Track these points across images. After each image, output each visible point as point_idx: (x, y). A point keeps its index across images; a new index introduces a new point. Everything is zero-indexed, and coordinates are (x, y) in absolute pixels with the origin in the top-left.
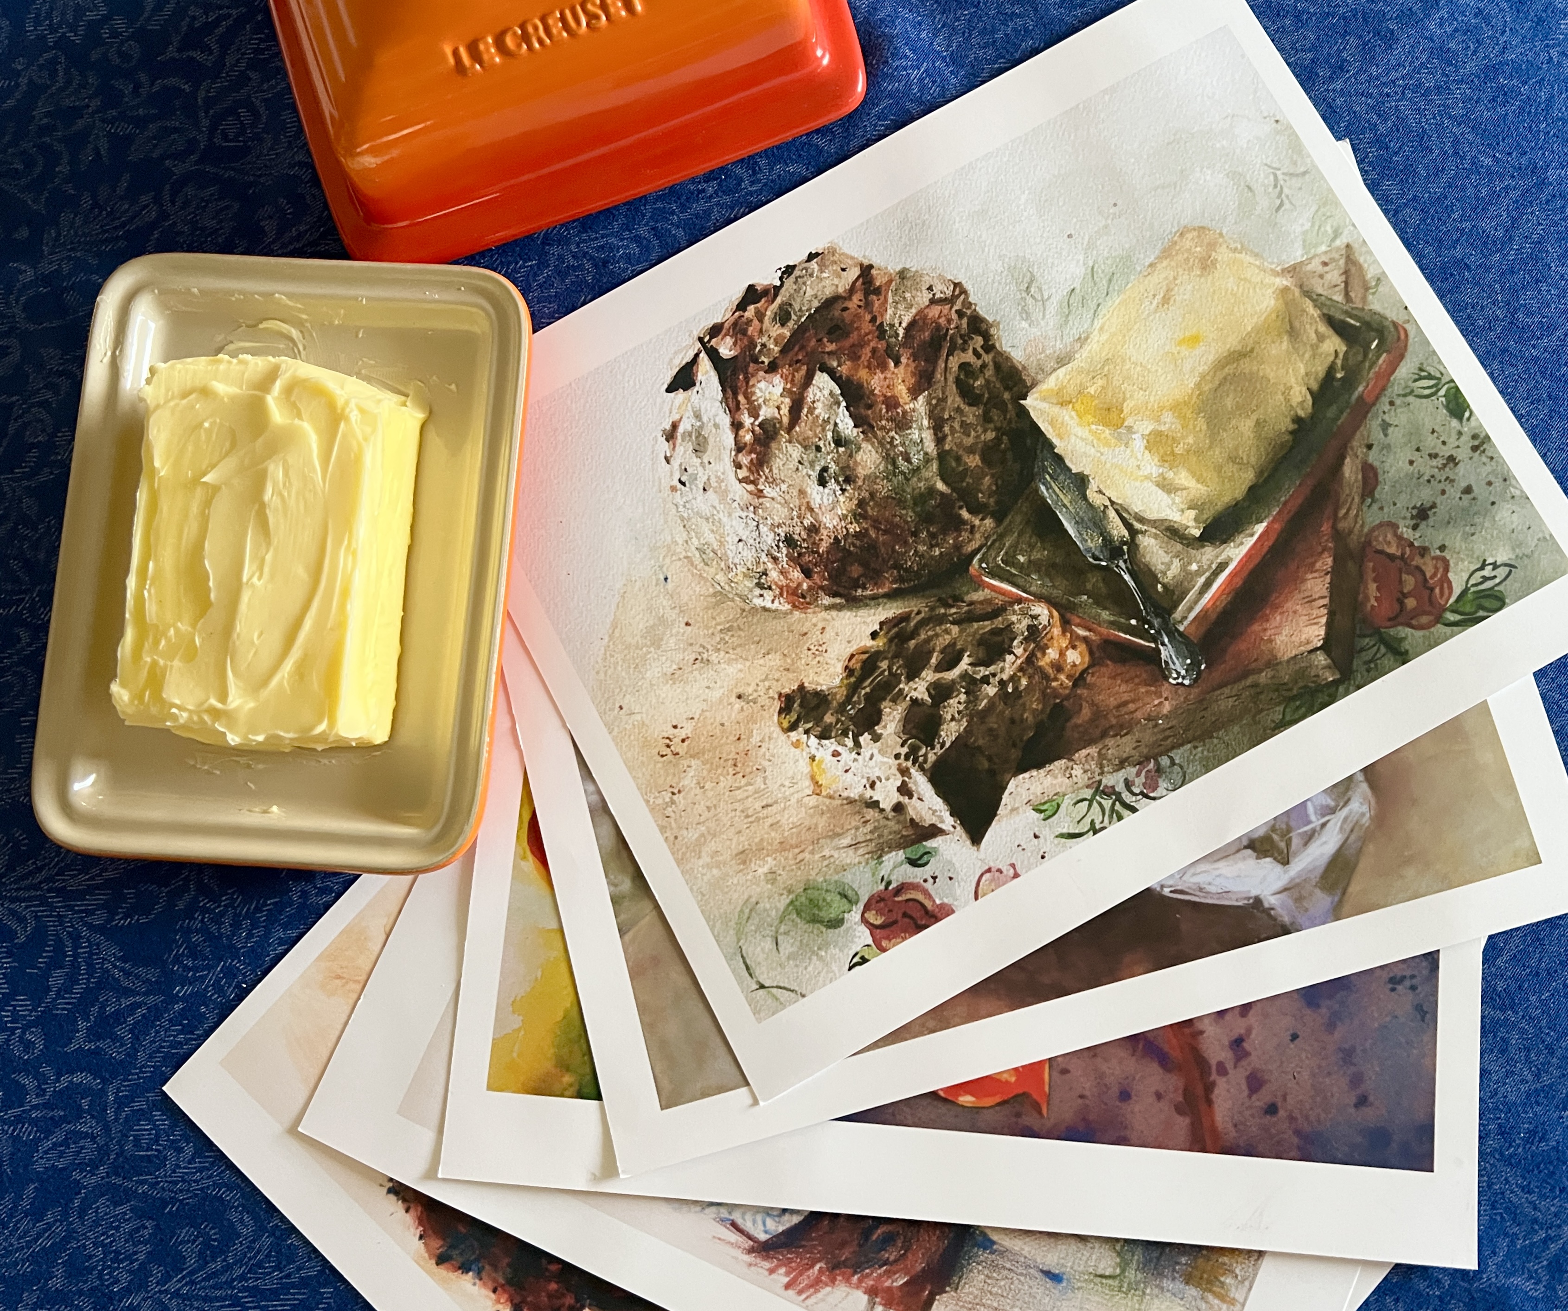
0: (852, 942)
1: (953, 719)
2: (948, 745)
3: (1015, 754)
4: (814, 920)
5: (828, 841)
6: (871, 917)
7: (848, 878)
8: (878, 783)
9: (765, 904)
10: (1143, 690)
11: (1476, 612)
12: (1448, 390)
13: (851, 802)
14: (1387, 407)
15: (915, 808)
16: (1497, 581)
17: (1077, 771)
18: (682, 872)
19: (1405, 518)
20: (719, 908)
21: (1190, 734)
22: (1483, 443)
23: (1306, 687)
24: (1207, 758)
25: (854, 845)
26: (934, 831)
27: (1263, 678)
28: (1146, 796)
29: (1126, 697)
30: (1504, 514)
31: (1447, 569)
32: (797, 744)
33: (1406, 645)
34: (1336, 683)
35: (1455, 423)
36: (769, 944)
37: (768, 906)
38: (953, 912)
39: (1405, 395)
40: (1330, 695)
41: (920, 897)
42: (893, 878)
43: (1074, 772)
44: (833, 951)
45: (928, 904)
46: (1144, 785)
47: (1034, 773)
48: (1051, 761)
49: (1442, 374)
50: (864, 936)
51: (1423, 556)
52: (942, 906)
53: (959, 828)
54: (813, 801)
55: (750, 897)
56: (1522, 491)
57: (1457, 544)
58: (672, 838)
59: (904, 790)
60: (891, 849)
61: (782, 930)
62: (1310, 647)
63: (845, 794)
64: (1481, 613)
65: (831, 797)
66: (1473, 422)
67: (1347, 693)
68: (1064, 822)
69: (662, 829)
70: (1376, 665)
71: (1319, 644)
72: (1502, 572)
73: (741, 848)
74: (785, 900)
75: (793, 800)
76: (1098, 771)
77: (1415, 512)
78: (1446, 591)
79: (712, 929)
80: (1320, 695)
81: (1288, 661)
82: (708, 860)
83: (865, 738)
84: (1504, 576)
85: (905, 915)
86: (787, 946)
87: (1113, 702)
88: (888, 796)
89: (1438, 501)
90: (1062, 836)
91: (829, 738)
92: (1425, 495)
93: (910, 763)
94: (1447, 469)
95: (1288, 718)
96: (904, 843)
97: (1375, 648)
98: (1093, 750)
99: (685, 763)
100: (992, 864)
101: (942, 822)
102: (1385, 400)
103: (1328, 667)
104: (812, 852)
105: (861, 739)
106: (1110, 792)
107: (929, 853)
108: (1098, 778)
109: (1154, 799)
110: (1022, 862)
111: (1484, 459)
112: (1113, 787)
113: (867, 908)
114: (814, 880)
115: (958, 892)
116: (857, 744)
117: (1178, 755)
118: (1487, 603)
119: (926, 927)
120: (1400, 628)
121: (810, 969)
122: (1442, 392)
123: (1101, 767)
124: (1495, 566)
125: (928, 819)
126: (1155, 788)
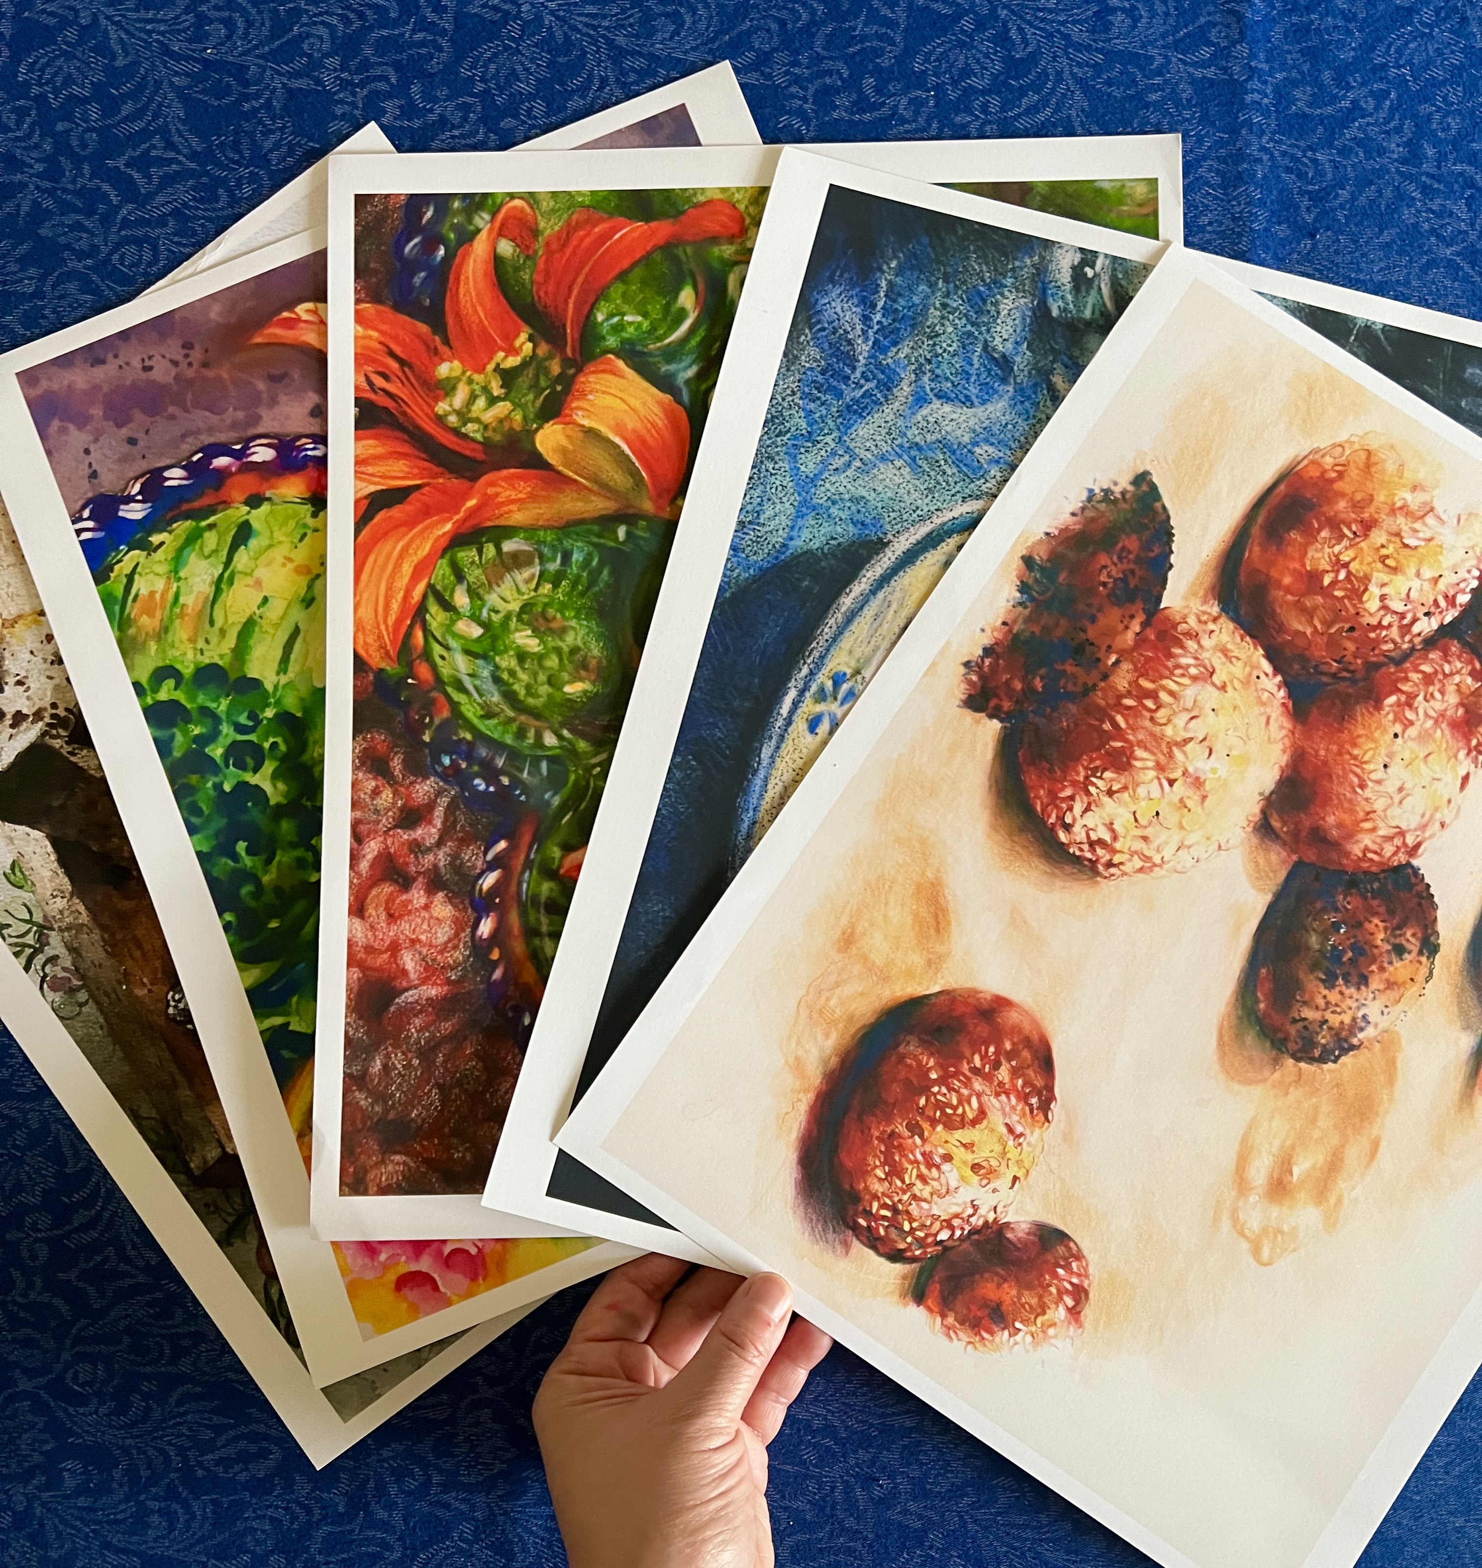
2: (73, 759)
3: (73, 834)
8: (22, 688)
21: (115, 1020)
23: (180, 1139)
24: (92, 1042)
28: (43, 980)
29: (147, 947)
33: (238, 1242)
34: (188, 1171)
46: (55, 977)
48: (68, 873)
59: (19, 718)
67: (179, 1185)
70: (213, 1213)
76: (64, 925)
88: (11, 700)
93: (47, 720)
98: (84, 917)
103: (205, 1161)
106: (42, 941)
108: (55, 926)
109: (41, 988)
112: (48, 944)
117: (90, 1009)
123: (68, 929)
126: (53, 988)
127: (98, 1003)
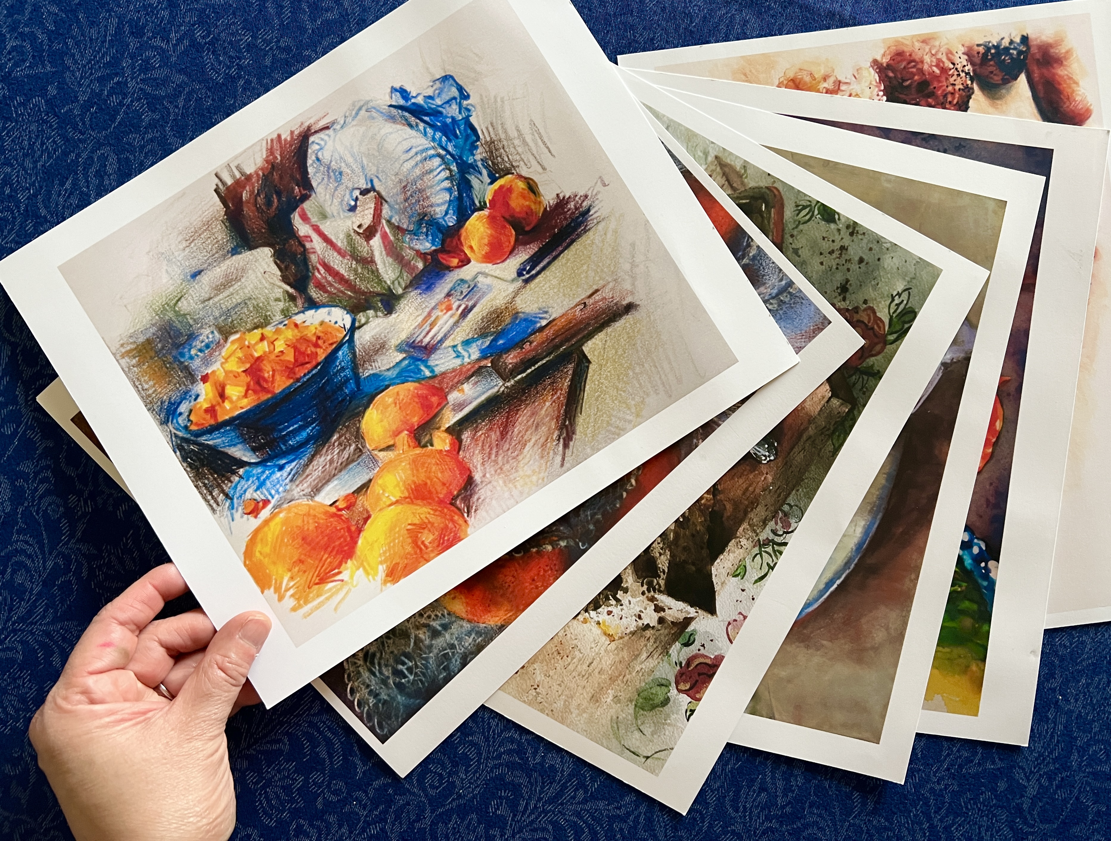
0: (680, 706)
1: (660, 554)
2: (666, 571)
3: (705, 552)
4: (653, 707)
5: (635, 662)
6: (682, 687)
7: (657, 674)
8: (642, 614)
9: (623, 715)
10: (751, 476)
11: (903, 326)
12: (819, 209)
13: (633, 633)
14: (791, 240)
15: (670, 615)
16: (905, 302)
17: (744, 542)
18: (567, 726)
19: (836, 297)
20: (599, 733)
21: (790, 485)
22: (854, 228)
23: (836, 422)
24: (808, 492)
25: (650, 655)
26: (688, 621)
27: (811, 431)
28: (788, 533)
29: (745, 486)
30: (889, 262)
31: (874, 312)
32: (585, 621)
33: (876, 368)
34: (851, 411)
35: (833, 226)
36: (637, 734)
37: (624, 715)
38: (723, 657)
39: (797, 227)
40: (851, 420)
41: (702, 660)
42: (681, 659)
43: (742, 543)
44: (673, 717)
45: (708, 661)
46: (783, 527)
47: (722, 557)
48: (726, 545)
49: (810, 201)
50: (685, 699)
51: (857, 313)
52: (716, 657)
53: (699, 611)
54: (613, 645)
55: (612, 717)
56: (891, 242)
57: (873, 295)
58: (550, 713)
59: (658, 609)
60: (671, 645)
61: (639, 723)
62: (826, 399)
63: (628, 631)
64: (906, 326)
65: (621, 638)
66: (843, 220)
67: (860, 413)
68: (753, 574)
69: (542, 711)
70: (867, 388)
71: (830, 395)
72: (905, 296)
73: (590, 695)
74: (632, 707)
75: (602, 652)
76: (754, 535)
77: (839, 291)
78: (881, 325)
79: (602, 745)
80: (846, 422)
81: (819, 414)
82: (577, 711)
83: (620, 594)
84: (907, 297)
85: (699, 674)
86: (648, 730)
87: (739, 493)
88: (651, 618)
89: (849, 277)
90: (756, 582)
91: (600, 606)
92: (839, 278)
93: (652, 593)
94: (843, 256)
95: (837, 446)
96: (675, 638)
97: (861, 379)
98: (745, 525)
99: (531, 669)
100: (729, 620)
101: (689, 613)
102: (787, 236)
103: (842, 404)
104: (630, 673)
105: (618, 596)
106: (768, 542)
107: (691, 634)
108: (757, 539)
109: (792, 532)
110: (744, 608)
111: (860, 237)
112: (767, 538)
113: (677, 683)
114: (641, 687)
115: (720, 645)
116: (618, 600)
117: (791, 500)
118: (907, 318)
119: (714, 674)
120: (868, 360)
121: (667, 733)
122: (816, 212)
123: (755, 531)
124: (899, 295)
125: (681, 617)
126: (790, 526)
127: (786, 498)
